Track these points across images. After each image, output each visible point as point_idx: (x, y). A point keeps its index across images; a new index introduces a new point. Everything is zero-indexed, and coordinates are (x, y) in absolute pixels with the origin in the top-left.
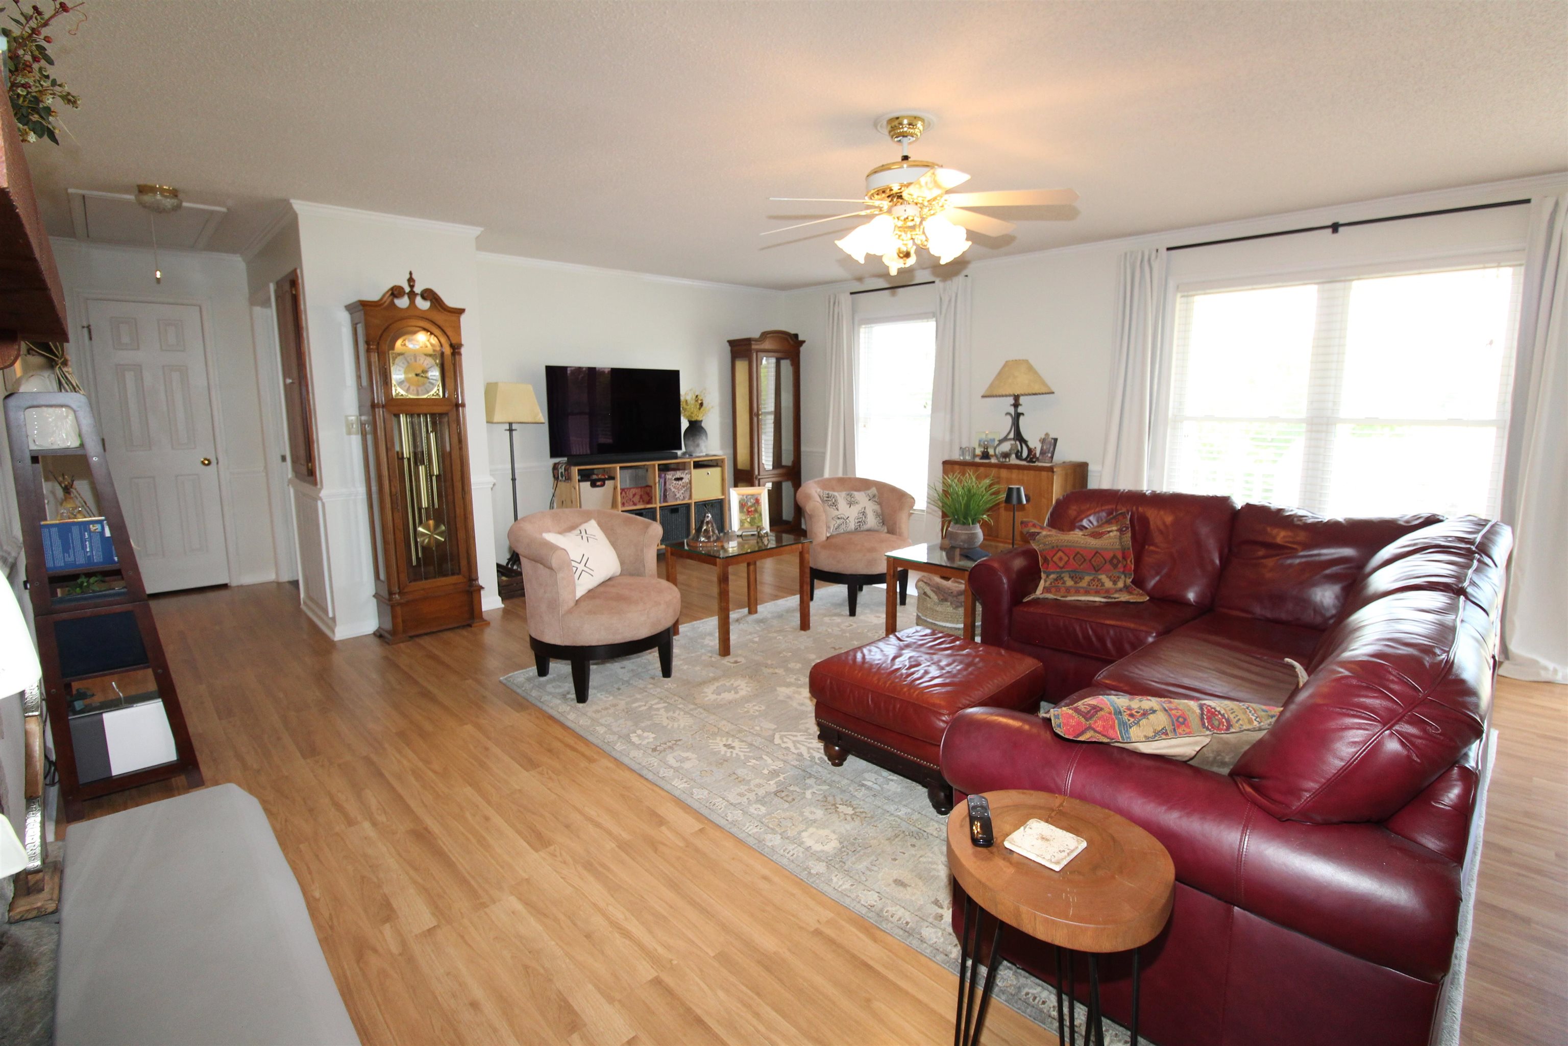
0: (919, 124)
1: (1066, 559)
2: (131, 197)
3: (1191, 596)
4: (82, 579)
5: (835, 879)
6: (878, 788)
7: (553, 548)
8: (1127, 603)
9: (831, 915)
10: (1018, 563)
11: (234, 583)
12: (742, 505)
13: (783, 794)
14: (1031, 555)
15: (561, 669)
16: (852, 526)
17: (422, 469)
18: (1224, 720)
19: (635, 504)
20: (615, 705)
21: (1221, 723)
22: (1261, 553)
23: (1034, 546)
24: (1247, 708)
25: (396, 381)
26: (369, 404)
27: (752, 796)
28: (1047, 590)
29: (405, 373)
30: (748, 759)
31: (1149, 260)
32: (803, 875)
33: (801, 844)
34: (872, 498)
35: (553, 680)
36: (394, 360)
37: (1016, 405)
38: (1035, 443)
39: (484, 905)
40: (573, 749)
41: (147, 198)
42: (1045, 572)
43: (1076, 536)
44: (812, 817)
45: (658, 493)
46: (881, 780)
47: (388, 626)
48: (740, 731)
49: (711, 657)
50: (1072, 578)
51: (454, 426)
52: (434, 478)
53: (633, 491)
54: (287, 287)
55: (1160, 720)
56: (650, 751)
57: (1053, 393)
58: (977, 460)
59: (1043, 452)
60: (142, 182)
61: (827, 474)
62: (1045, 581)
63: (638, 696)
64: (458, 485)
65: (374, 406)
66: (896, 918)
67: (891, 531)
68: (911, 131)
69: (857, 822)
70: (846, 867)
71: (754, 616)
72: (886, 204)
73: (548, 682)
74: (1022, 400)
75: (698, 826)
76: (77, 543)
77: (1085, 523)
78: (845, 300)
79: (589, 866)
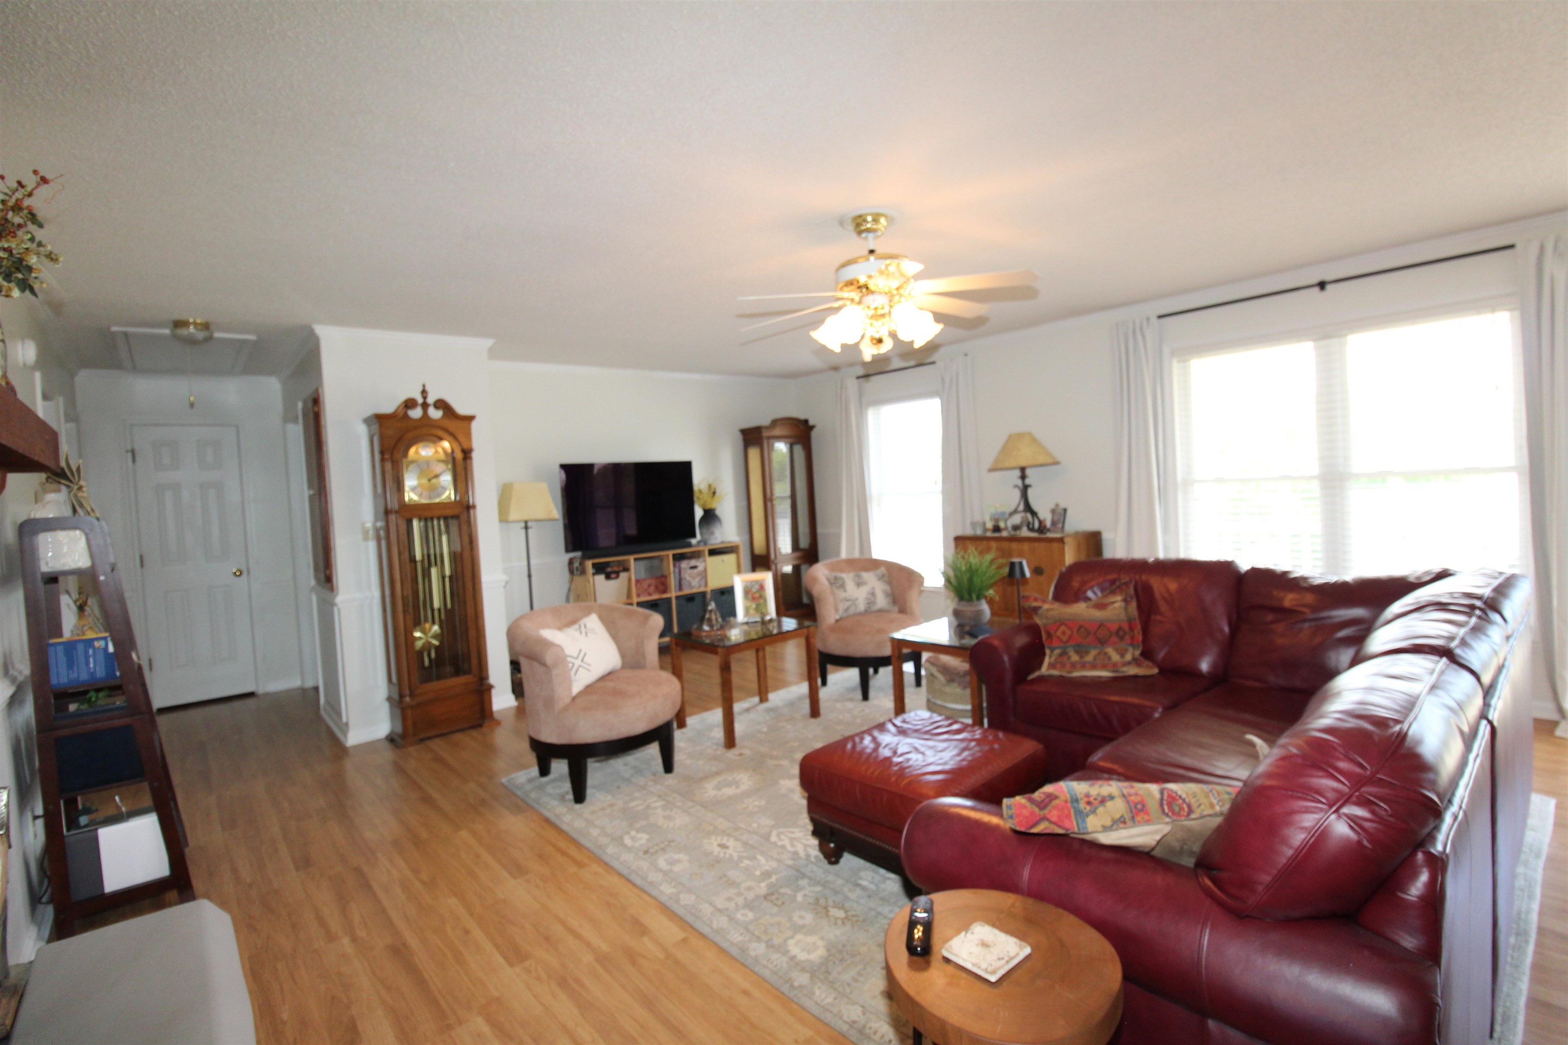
0: (883, 221)
1: (1068, 632)
2: (167, 331)
3: (1205, 666)
4: (92, 695)
5: (817, 992)
6: (872, 887)
7: (547, 644)
8: (1135, 677)
9: (809, 1033)
10: (1021, 640)
11: (261, 690)
12: (747, 592)
13: (773, 898)
14: (1034, 631)
15: (560, 767)
16: (861, 607)
17: (434, 571)
18: (1185, 806)
19: (650, 594)
20: (612, 805)
21: (1181, 809)
22: (1270, 617)
23: (1038, 621)
24: (1211, 791)
25: (409, 487)
26: (382, 510)
27: (740, 901)
28: (1052, 666)
29: (419, 478)
30: (741, 859)
31: (1141, 330)
32: (785, 988)
33: (786, 952)
34: (881, 578)
35: (554, 780)
36: (408, 466)
37: (1023, 477)
38: (1045, 515)
39: (449, 1027)
40: (564, 853)
41: (183, 332)
42: (1049, 648)
43: (1079, 609)
44: (800, 922)
45: (673, 582)
46: (877, 878)
47: (399, 729)
48: (737, 829)
49: (716, 750)
50: (1077, 652)
51: (464, 527)
52: (447, 580)
53: (648, 582)
54: (310, 404)
55: (1118, 807)
56: (641, 854)
57: (1057, 463)
58: (989, 534)
59: (1054, 523)
60: (177, 316)
61: (844, 555)
62: (1050, 657)
63: (637, 794)
64: (469, 585)
65: (387, 512)
66: (879, 1035)
67: (903, 610)
68: (875, 227)
69: (848, 925)
70: (831, 978)
71: (765, 705)
72: (855, 295)
73: (548, 783)
74: (1028, 472)
75: (681, 935)
76: (82, 660)
77: (1090, 594)
78: (852, 384)
79: (563, 983)
